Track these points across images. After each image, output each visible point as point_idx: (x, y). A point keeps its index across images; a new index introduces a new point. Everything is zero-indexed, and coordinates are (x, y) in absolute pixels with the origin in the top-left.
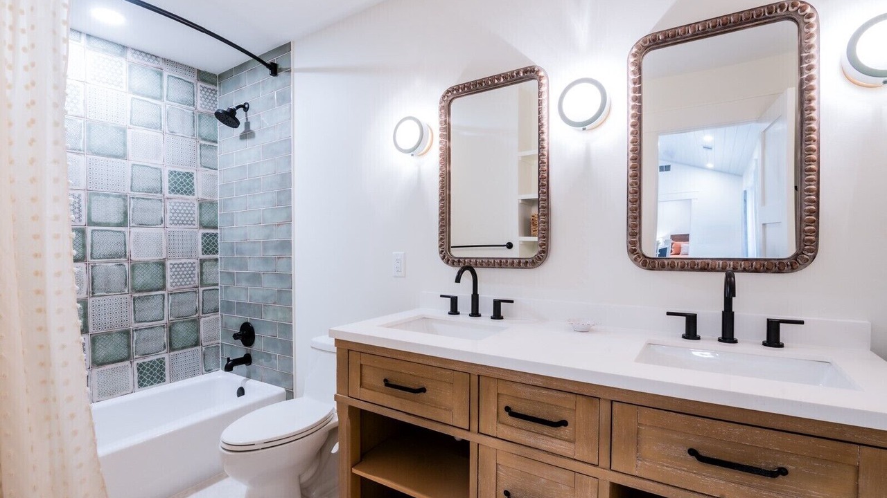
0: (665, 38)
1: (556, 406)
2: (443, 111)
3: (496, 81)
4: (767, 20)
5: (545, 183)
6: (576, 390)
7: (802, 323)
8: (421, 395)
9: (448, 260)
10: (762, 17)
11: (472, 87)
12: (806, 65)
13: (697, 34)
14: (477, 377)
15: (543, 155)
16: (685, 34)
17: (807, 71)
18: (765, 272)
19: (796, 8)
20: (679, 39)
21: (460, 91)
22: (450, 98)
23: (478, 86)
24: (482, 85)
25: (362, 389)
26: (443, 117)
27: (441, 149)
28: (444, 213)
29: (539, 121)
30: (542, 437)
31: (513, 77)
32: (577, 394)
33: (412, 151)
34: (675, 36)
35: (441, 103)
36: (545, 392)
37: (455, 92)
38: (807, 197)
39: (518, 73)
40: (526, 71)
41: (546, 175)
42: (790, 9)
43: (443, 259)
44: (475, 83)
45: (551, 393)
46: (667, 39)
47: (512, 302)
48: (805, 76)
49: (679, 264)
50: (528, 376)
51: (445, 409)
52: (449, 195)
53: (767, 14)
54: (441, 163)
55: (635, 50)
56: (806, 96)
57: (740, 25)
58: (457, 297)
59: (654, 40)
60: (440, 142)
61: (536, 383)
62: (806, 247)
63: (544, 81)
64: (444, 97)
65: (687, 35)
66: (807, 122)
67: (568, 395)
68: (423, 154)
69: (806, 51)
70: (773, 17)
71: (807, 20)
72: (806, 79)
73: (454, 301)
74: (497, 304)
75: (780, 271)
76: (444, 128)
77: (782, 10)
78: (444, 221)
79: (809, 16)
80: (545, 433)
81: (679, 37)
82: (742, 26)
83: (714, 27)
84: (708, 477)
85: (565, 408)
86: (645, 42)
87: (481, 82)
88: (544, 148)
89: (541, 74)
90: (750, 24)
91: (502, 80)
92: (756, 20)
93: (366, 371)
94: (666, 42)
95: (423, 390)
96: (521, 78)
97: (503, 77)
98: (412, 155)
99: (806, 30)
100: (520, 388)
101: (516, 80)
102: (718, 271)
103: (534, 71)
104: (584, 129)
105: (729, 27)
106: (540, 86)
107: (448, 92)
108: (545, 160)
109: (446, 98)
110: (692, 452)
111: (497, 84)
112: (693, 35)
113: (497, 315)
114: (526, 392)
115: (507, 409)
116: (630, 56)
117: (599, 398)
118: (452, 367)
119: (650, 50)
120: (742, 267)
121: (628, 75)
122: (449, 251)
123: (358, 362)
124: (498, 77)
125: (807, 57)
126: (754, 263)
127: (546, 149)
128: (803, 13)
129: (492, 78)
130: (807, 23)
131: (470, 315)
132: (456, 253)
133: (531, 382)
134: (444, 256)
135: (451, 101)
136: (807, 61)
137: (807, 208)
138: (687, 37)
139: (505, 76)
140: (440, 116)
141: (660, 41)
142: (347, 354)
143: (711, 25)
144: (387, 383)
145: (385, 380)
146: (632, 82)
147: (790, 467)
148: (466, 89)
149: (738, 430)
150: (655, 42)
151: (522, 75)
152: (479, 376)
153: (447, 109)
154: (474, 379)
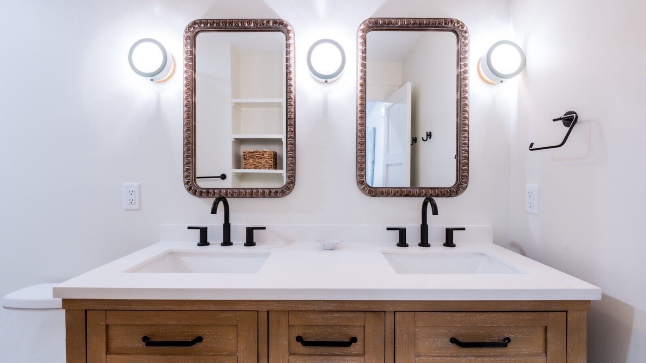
0: (384, 23)
1: (346, 326)
2: (189, 41)
3: (246, 25)
4: (443, 29)
5: (292, 123)
6: (366, 307)
7: (464, 229)
8: (198, 345)
9: (196, 191)
10: (440, 26)
11: (221, 24)
12: (463, 63)
13: (403, 27)
14: (266, 313)
15: (291, 98)
16: (396, 24)
17: (463, 67)
18: (442, 196)
19: (459, 25)
20: (391, 27)
21: (209, 25)
22: (197, 31)
23: (228, 25)
24: (232, 25)
25: (109, 356)
26: (189, 47)
27: (186, 78)
28: (190, 143)
29: (287, 69)
30: (333, 358)
31: (263, 24)
32: (365, 311)
33: (152, 76)
34: (389, 24)
35: (186, 32)
36: (336, 315)
37: (202, 25)
38: (464, 148)
39: (268, 22)
40: (275, 22)
41: (293, 116)
42: (456, 25)
43: (189, 190)
44: (225, 22)
45: (342, 315)
46: (384, 25)
47: (264, 228)
48: (462, 70)
49: (393, 192)
50: (322, 303)
51: (227, 355)
52: (195, 126)
53: (443, 24)
54: (186, 93)
55: (362, 27)
56: (463, 83)
57: (428, 27)
58: (206, 228)
59: (376, 23)
60: (186, 72)
61: (329, 308)
62: (464, 180)
63: (291, 35)
64: (191, 27)
65: (397, 25)
66: (463, 100)
67: (358, 314)
68: (164, 81)
69: (463, 54)
70: (446, 27)
71: (464, 34)
72: (464, 72)
73: (204, 232)
74: (250, 231)
75: (450, 196)
76: (190, 59)
77: (452, 24)
78: (190, 152)
79: (466, 32)
80: (336, 353)
81: (391, 25)
82: (429, 29)
83: (414, 24)
84: (464, 357)
85: (354, 326)
86: (370, 23)
87: (231, 22)
88: (292, 92)
89: (289, 28)
90: (434, 29)
91: (252, 25)
92: (437, 27)
93: (113, 332)
94: (383, 27)
95: (199, 339)
96: (270, 27)
97: (254, 23)
98: (152, 80)
99: (463, 40)
100: (312, 316)
101: (265, 28)
102: (415, 197)
103: (283, 23)
104: (326, 82)
105: (422, 27)
106: (288, 38)
107: (195, 23)
108: (293, 103)
109: (192, 29)
110: (453, 340)
111: (246, 28)
112: (400, 27)
113: (250, 242)
114: (319, 319)
115: (299, 339)
116: (360, 31)
117: (385, 312)
118: (238, 308)
119: (373, 30)
120: (430, 193)
121: (357, 45)
122: (195, 182)
123: (103, 324)
124: (249, 21)
125: (464, 58)
126: (436, 190)
127: (293, 94)
128: (462, 29)
129: (243, 21)
130: (463, 36)
131: (222, 245)
132: (202, 184)
133: (324, 308)
134: (191, 187)
135: (197, 33)
136: (464, 60)
137: (464, 155)
138: (397, 27)
139: (256, 22)
140: (186, 45)
141: (379, 25)
142: (84, 315)
143: (412, 22)
144: (148, 341)
145: (145, 339)
146: (361, 51)
147: (511, 336)
148: (215, 25)
149: (483, 317)
150: (377, 25)
151: (271, 24)
152: (268, 312)
153: (191, 40)
154: (263, 316)
